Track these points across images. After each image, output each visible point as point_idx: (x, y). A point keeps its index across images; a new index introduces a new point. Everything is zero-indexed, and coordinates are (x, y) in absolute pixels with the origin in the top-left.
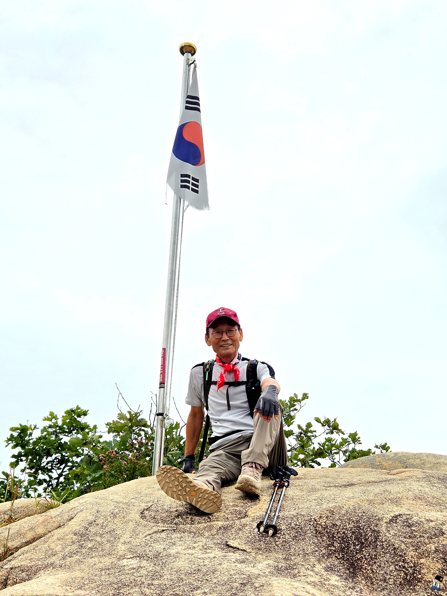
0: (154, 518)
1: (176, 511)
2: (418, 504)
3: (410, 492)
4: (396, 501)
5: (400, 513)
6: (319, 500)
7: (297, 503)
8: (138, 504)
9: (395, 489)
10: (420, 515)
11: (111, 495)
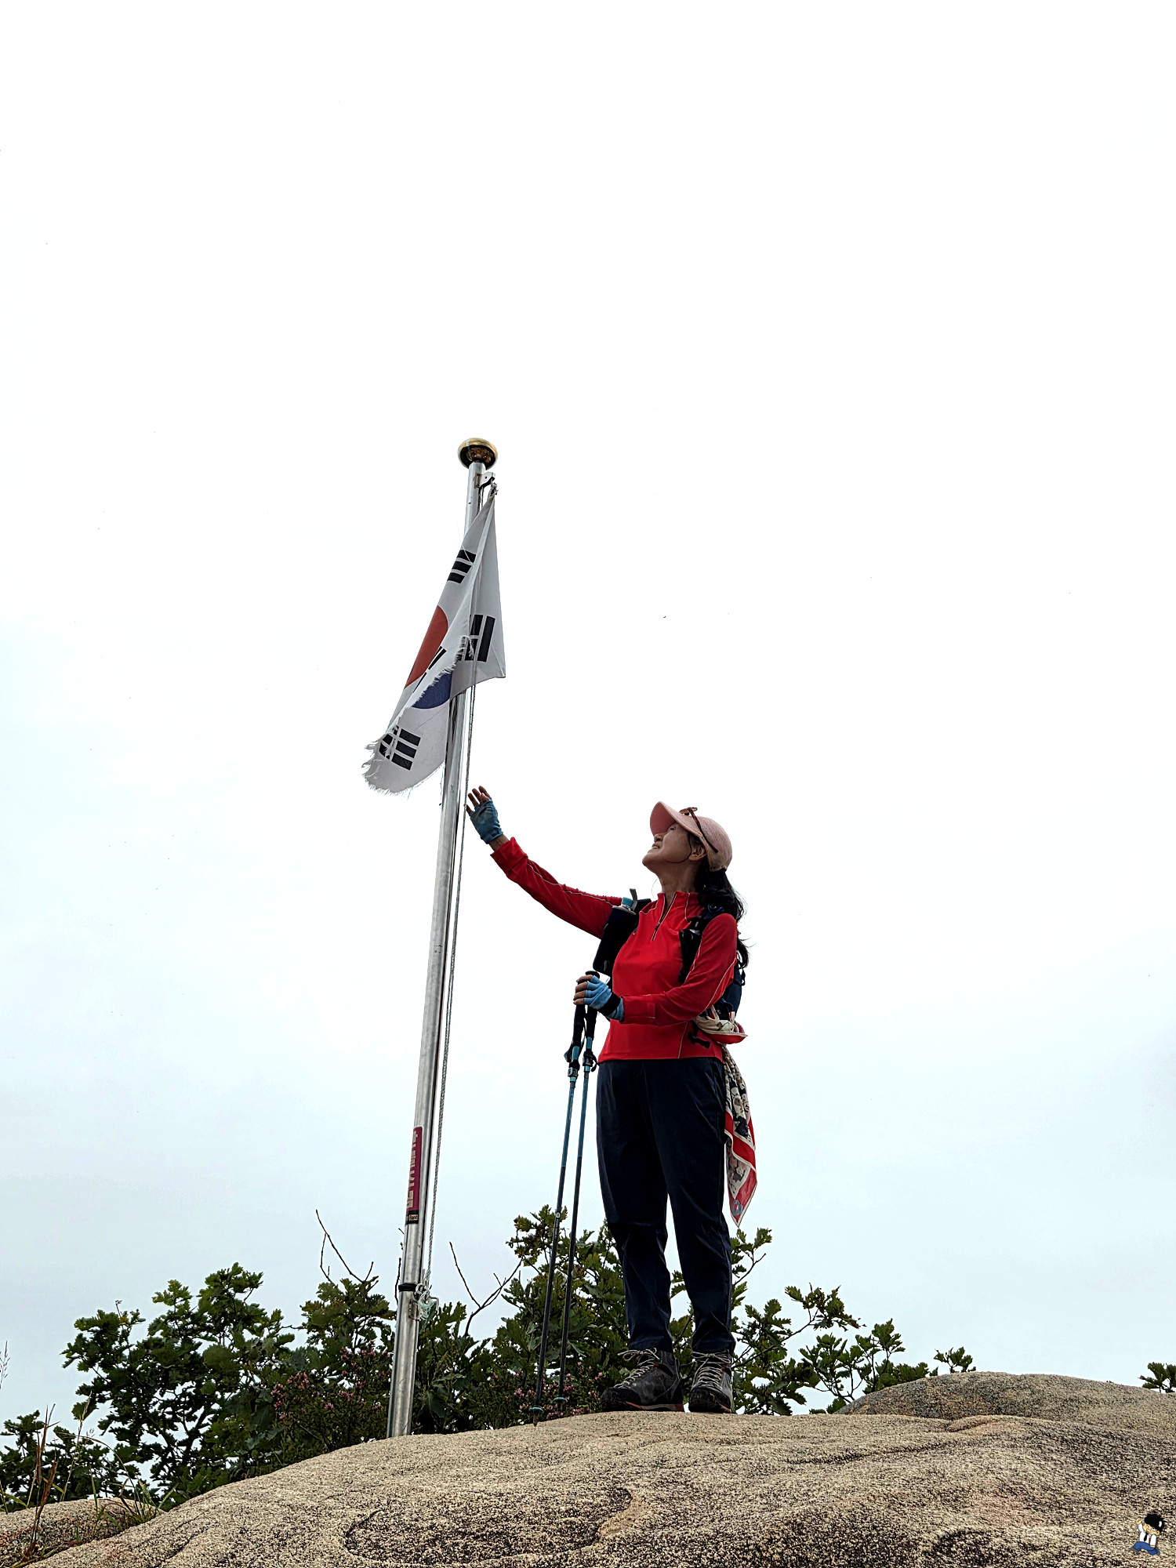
0: (377, 1546)
1: (431, 1528)
2: (1006, 1505)
3: (990, 1476)
4: (955, 1499)
5: (960, 1527)
6: (772, 1498)
7: (718, 1505)
8: (341, 1510)
9: (955, 1467)
10: (1008, 1533)
11: (278, 1490)
